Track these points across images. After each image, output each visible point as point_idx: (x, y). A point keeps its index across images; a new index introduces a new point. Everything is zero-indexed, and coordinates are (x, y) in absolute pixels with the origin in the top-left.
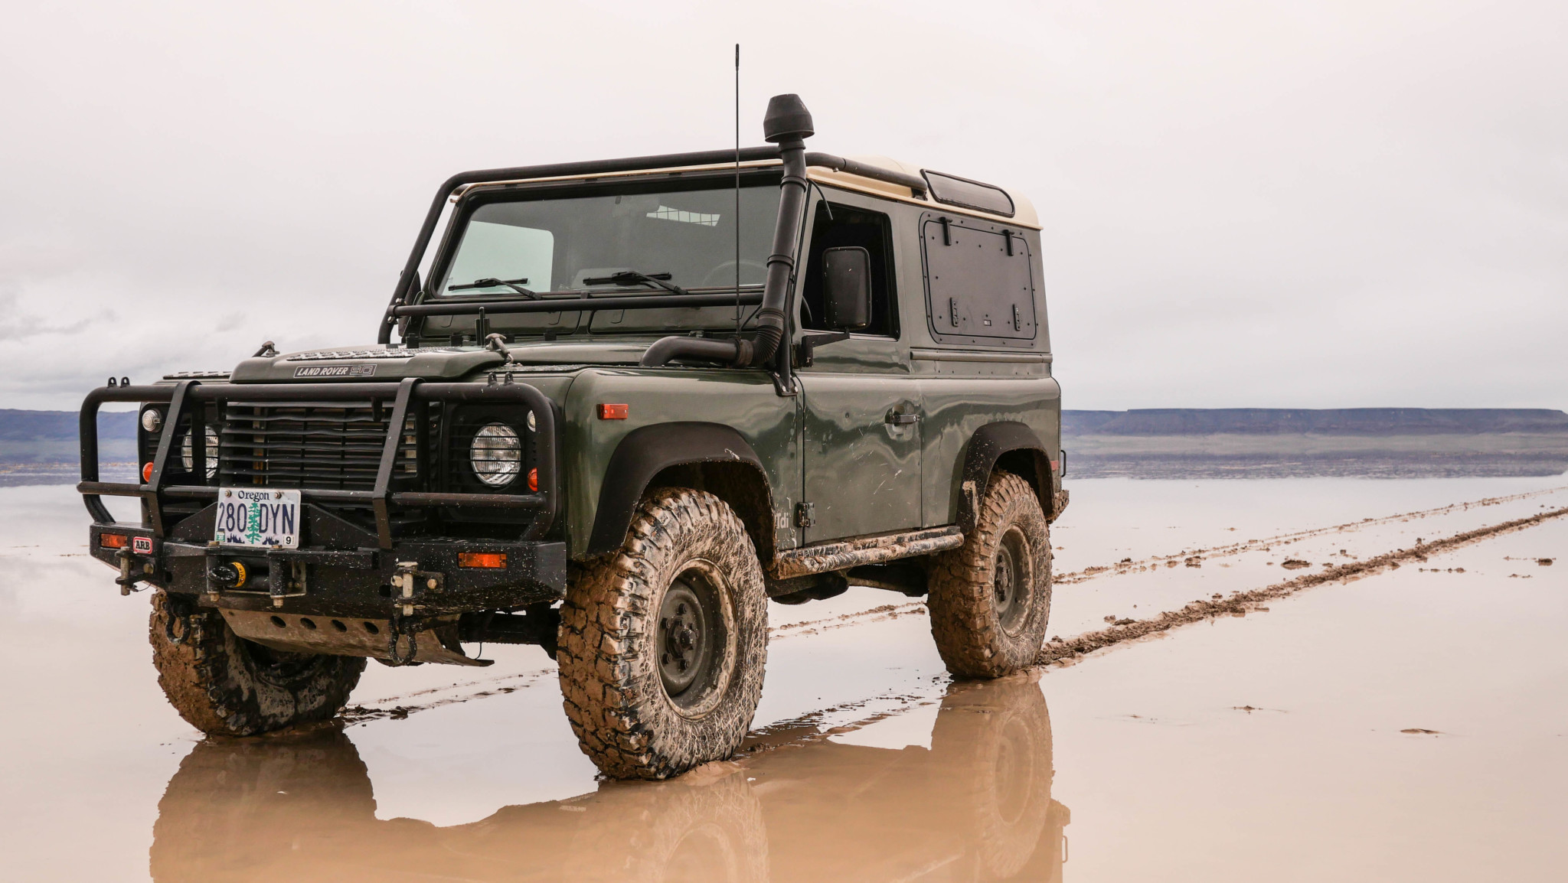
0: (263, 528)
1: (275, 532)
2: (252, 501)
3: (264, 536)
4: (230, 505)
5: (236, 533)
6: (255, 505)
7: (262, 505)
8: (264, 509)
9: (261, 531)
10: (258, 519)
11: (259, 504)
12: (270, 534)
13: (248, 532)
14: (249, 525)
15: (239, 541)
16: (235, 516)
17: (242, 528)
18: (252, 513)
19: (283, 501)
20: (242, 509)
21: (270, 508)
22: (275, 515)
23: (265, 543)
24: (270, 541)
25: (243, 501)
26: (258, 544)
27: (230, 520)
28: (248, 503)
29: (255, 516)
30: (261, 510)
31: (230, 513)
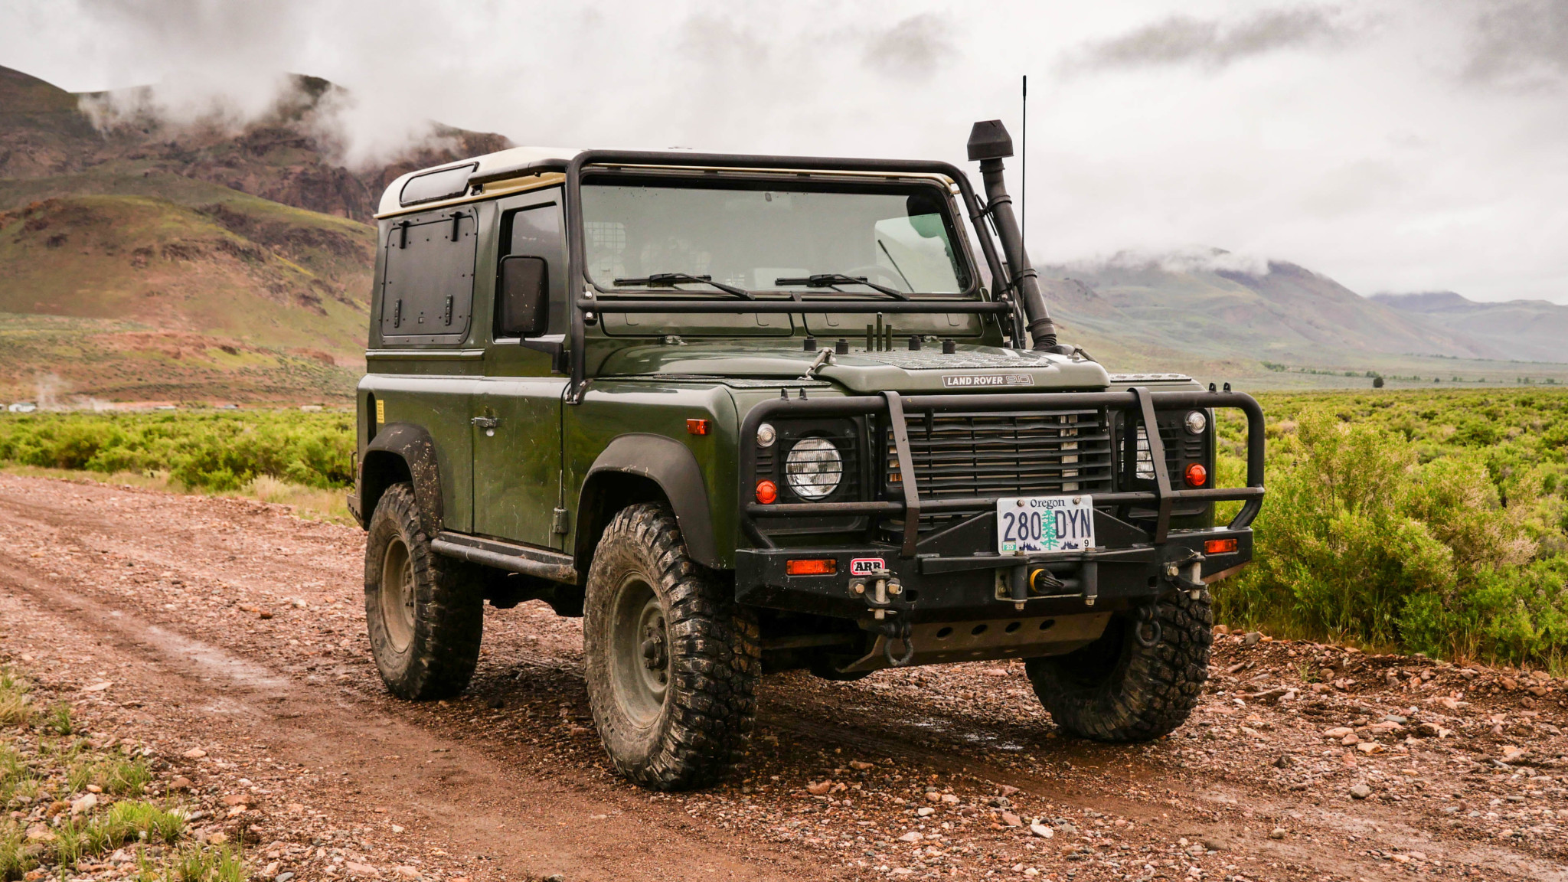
0: (1061, 533)
1: (1074, 536)
2: (1045, 509)
3: (1062, 542)
4: (1023, 514)
5: (1030, 541)
6: (1049, 513)
7: (1057, 512)
8: (1060, 517)
9: (1059, 537)
10: (1053, 526)
11: (1053, 511)
12: (1069, 538)
13: (1042, 539)
14: (1043, 532)
15: (1035, 549)
16: (1029, 525)
17: (1036, 535)
18: (1046, 521)
19: (1081, 506)
20: (1036, 517)
21: (1067, 514)
22: (1073, 521)
23: (1063, 548)
24: (1070, 546)
25: (1036, 510)
26: (1057, 548)
27: (1023, 530)
28: (1042, 511)
29: (1050, 523)
30: (1056, 518)
31: (1023, 521)
